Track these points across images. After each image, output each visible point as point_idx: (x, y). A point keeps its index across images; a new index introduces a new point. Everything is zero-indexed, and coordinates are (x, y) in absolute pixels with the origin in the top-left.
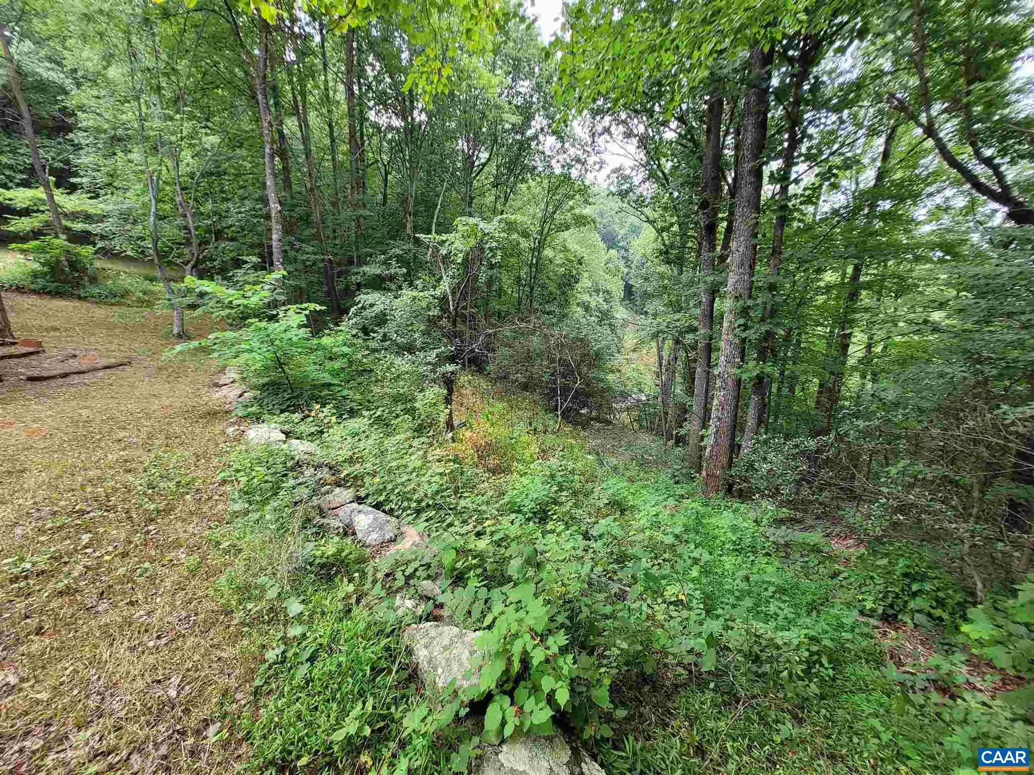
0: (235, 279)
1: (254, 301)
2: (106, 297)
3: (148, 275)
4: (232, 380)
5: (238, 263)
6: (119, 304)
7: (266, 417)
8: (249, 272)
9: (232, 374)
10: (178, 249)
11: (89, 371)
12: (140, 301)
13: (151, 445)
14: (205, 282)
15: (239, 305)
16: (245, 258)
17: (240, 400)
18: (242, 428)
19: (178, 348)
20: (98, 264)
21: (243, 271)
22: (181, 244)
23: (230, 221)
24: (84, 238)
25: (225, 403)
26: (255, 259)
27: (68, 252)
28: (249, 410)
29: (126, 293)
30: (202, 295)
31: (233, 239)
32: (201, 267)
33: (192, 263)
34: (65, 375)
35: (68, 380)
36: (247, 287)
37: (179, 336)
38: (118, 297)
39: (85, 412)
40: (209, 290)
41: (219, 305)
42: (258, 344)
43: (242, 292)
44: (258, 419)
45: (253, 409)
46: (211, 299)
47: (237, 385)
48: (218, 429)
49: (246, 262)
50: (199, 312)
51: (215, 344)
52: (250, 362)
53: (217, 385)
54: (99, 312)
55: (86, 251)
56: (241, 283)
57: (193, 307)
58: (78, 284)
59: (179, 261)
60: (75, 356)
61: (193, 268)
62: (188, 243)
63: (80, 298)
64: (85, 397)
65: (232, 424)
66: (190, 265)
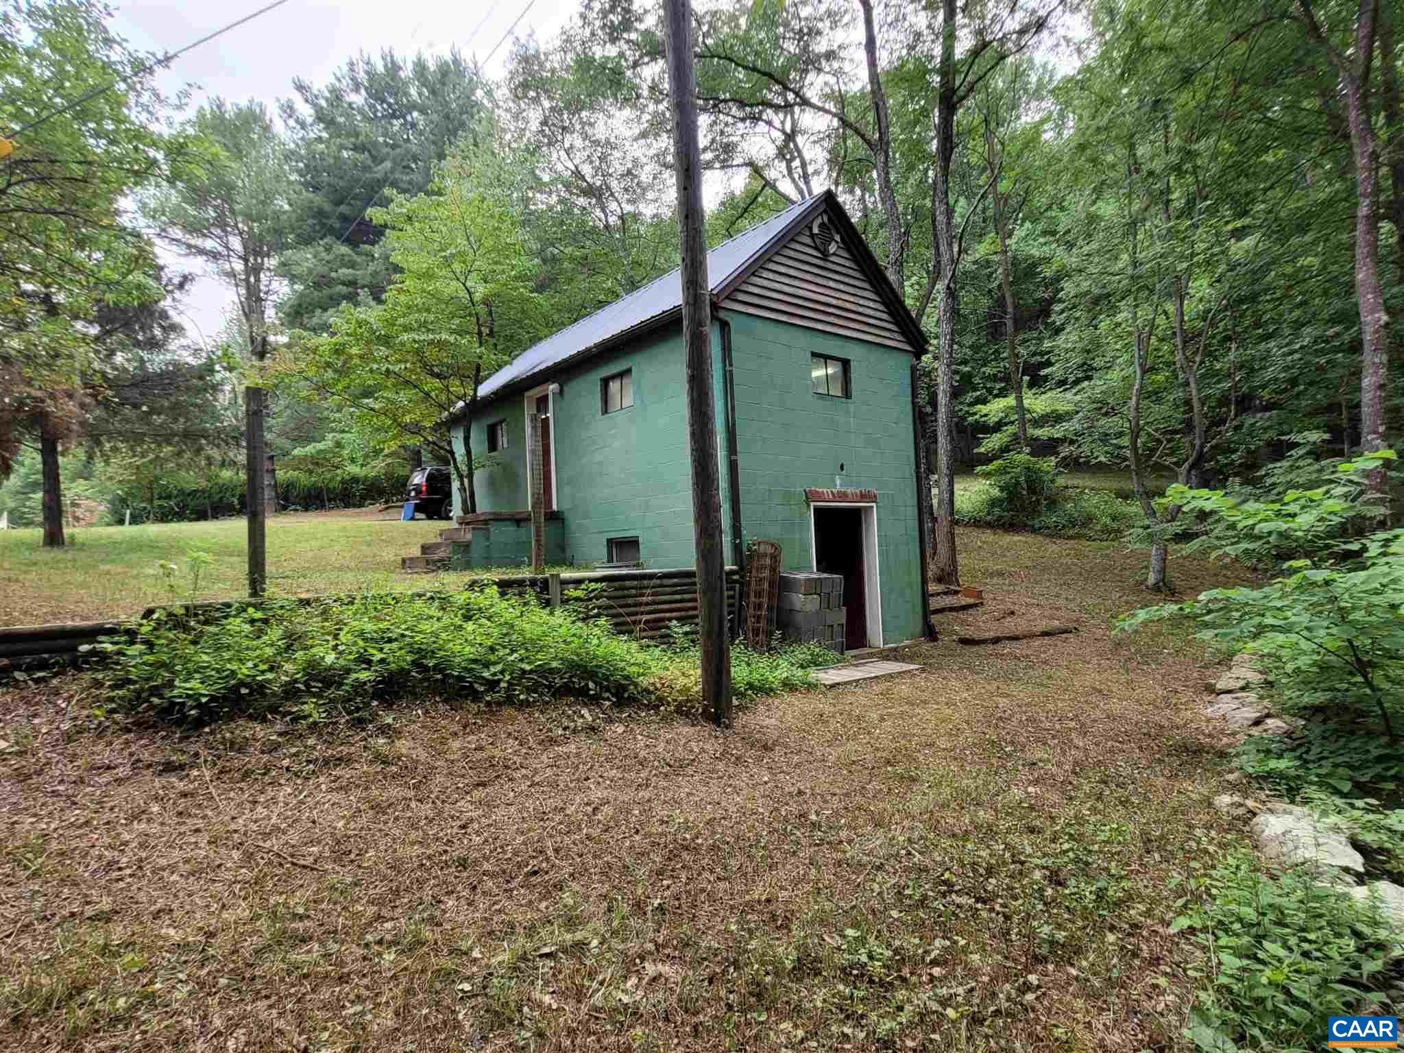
0: (1269, 481)
1: (1305, 521)
2: (1064, 527)
3: (1122, 489)
4: (1241, 683)
5: (1279, 450)
6: (1077, 537)
7: (1311, 791)
8: (1301, 463)
9: (1244, 671)
10: (1169, 441)
11: (1025, 637)
12: (1106, 530)
13: (1075, 788)
14: (1205, 492)
15: (1270, 533)
16: (1294, 438)
17: (1255, 731)
18: (1250, 803)
19: (1142, 615)
20: (1061, 481)
21: (1286, 464)
22: (1176, 432)
23: (1269, 373)
24: (1047, 448)
25: (1222, 731)
26: (1315, 436)
27: (1028, 468)
28: (1273, 764)
29: (1089, 519)
30: (1203, 515)
31: (1268, 408)
32: (1207, 466)
33: (1190, 460)
34: (996, 641)
35: (999, 646)
36: (1291, 495)
37: (1156, 589)
38: (1079, 526)
39: (1003, 702)
40: (1208, 506)
41: (1230, 533)
42: (1305, 619)
43: (1277, 506)
44: (1291, 791)
45: (1282, 764)
46: (1218, 521)
47: (1252, 696)
48: (1195, 789)
49: (1297, 445)
50: (1195, 544)
51: (1209, 612)
52: (1283, 652)
53: (1211, 690)
54: (1053, 548)
55: (1048, 464)
56: (1280, 489)
57: (1185, 536)
58: (1035, 512)
59: (1169, 461)
60: (1013, 613)
61: (1192, 467)
62: (1189, 426)
63: (1034, 531)
64: (1009, 677)
65: (1233, 787)
66: (1186, 465)
